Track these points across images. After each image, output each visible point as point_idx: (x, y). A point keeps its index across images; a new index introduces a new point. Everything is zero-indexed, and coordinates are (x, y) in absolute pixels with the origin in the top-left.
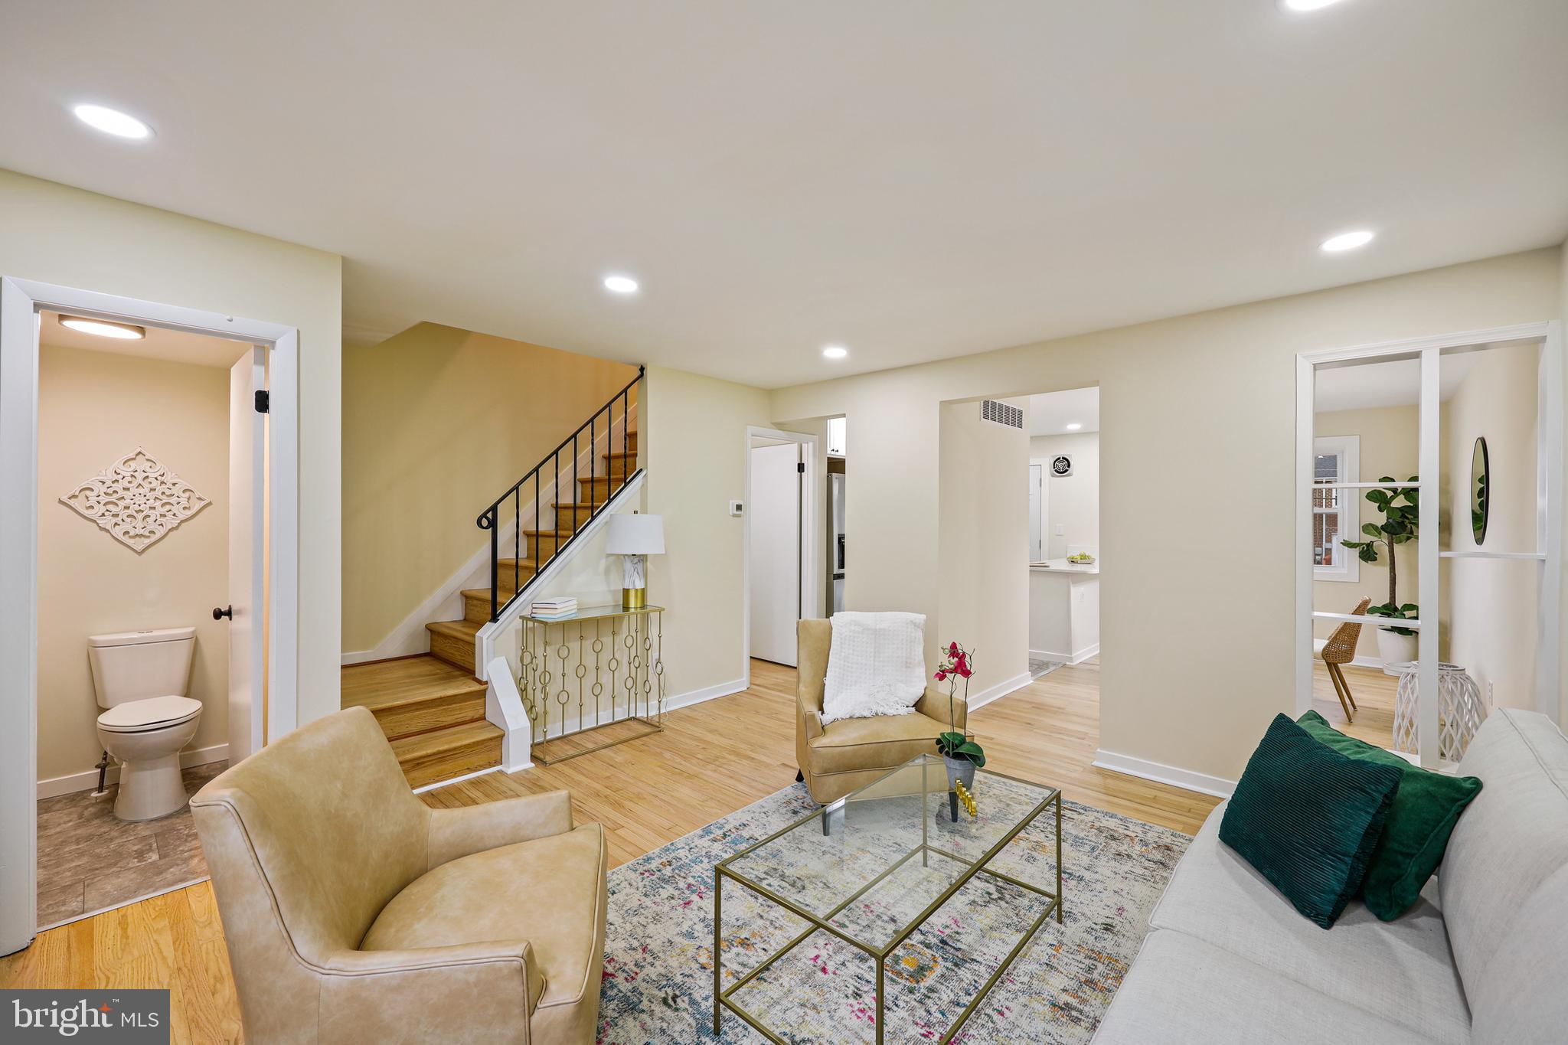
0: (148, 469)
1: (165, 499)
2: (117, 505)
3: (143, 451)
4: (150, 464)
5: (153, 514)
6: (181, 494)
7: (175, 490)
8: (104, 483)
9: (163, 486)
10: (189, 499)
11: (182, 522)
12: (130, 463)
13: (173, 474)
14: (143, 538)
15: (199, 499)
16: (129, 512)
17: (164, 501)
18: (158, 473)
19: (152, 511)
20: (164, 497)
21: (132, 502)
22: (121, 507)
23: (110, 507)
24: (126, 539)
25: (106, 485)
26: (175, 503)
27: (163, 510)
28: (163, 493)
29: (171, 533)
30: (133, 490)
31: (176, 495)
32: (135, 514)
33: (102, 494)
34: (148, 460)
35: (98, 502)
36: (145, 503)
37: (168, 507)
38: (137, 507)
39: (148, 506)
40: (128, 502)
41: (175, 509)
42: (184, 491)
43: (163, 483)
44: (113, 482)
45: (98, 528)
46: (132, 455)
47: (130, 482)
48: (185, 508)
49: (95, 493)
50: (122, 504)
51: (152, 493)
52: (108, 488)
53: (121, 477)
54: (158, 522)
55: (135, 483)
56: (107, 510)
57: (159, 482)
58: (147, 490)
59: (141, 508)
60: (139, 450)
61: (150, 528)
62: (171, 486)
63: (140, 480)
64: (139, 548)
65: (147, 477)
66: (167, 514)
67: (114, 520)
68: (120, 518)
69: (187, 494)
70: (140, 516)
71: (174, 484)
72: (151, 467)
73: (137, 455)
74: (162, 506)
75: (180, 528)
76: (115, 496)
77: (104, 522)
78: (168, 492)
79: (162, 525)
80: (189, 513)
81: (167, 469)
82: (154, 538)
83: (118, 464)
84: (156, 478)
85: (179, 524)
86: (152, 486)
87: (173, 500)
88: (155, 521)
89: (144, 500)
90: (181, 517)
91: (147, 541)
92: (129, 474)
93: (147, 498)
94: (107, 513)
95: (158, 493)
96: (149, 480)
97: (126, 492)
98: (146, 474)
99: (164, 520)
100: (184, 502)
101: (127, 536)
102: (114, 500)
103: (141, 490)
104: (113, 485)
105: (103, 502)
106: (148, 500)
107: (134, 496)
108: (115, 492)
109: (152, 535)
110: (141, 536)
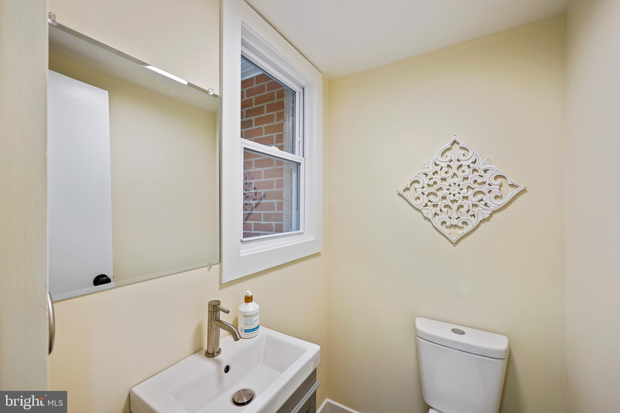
0: (462, 158)
1: (477, 188)
2: (436, 195)
3: (458, 140)
4: (463, 151)
5: (467, 204)
6: (493, 181)
7: (487, 177)
8: (426, 175)
9: (476, 174)
10: (501, 186)
11: (494, 212)
12: (448, 153)
13: (485, 160)
14: (457, 229)
15: (512, 185)
16: (446, 202)
17: (476, 190)
18: (471, 161)
19: (465, 201)
20: (476, 185)
21: (448, 192)
22: (439, 197)
23: (431, 197)
24: (443, 229)
25: (429, 177)
26: (486, 191)
27: (475, 200)
28: (475, 181)
29: (482, 225)
30: (450, 181)
31: (487, 183)
32: (450, 204)
33: (426, 186)
34: (462, 148)
35: (423, 193)
36: (459, 193)
37: (479, 196)
38: (452, 197)
39: (461, 196)
40: (445, 192)
41: (487, 198)
42: (496, 178)
43: (475, 170)
44: (434, 174)
45: (423, 217)
46: (448, 145)
47: (446, 172)
48: (496, 197)
49: (420, 185)
50: (440, 194)
51: (465, 181)
52: (430, 179)
53: (439, 168)
54: (471, 213)
55: (451, 174)
56: (429, 201)
57: (471, 170)
58: (461, 179)
59: (455, 198)
60: (453, 139)
61: (464, 218)
62: (482, 173)
63: (454, 170)
64: (454, 238)
65: (461, 166)
66: (478, 203)
67: (435, 210)
68: (438, 209)
69: (499, 181)
70: (455, 206)
71: (485, 171)
72: (464, 155)
73: (452, 145)
74: (474, 195)
75: (491, 219)
76: (436, 187)
77: (427, 211)
78: (480, 180)
79: (474, 215)
80: (500, 202)
81: (478, 155)
82: (467, 229)
83: (436, 156)
84: (469, 166)
85: (491, 215)
86: (465, 174)
87: (485, 188)
88: (468, 212)
89: (457, 190)
90: (493, 207)
91: (461, 232)
92: (445, 165)
93: (460, 187)
94: (429, 204)
95: (470, 182)
96: (462, 169)
97: (443, 183)
98: (460, 163)
99: (475, 210)
100: (495, 190)
101: (444, 225)
102: (434, 191)
103: (456, 180)
104: (433, 177)
105: (426, 193)
106: (461, 189)
107: (450, 185)
108: (435, 183)
109: (465, 226)
110: (456, 226)
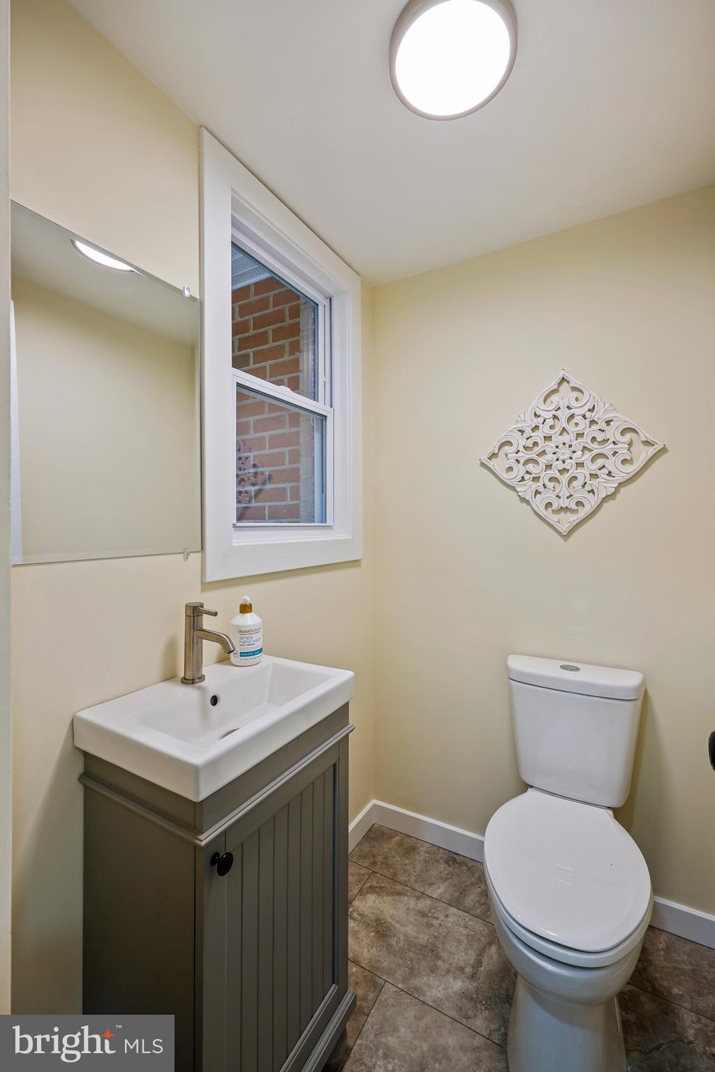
0: (574, 404)
1: (597, 449)
2: (537, 462)
3: (568, 376)
4: (576, 394)
5: (582, 474)
6: (619, 438)
7: (612, 432)
8: (522, 432)
9: (595, 427)
10: (630, 444)
11: (621, 485)
12: (554, 398)
13: (607, 405)
14: (569, 513)
15: (647, 443)
16: (551, 473)
17: (595, 452)
18: (587, 407)
19: (580, 470)
20: (595, 445)
21: (555, 457)
22: (542, 466)
23: (530, 467)
24: (548, 515)
25: (526, 435)
26: (609, 453)
27: (593, 467)
28: (594, 439)
29: (605, 505)
30: (557, 439)
31: (611, 440)
32: (558, 475)
33: (522, 449)
34: (574, 389)
35: (517, 460)
36: (571, 458)
37: (600, 462)
38: (560, 465)
39: (573, 462)
40: (549, 457)
41: (611, 464)
42: (623, 432)
43: (593, 422)
44: (533, 430)
45: (518, 499)
46: (553, 385)
47: (552, 427)
48: (624, 462)
49: (513, 449)
50: (543, 461)
51: (580, 440)
52: (527, 439)
53: (541, 420)
54: (588, 488)
55: (558, 429)
56: (528, 472)
57: (588, 421)
58: (573, 436)
59: (565, 466)
60: (560, 376)
61: (578, 496)
62: (604, 426)
63: (563, 423)
64: (564, 528)
65: (572, 416)
66: (599, 472)
67: (535, 486)
68: (540, 484)
69: (628, 437)
70: (564, 478)
71: (608, 423)
72: (577, 399)
73: (560, 384)
74: (593, 460)
75: (618, 496)
76: (536, 449)
77: (525, 489)
78: (600, 437)
79: (592, 491)
80: (630, 469)
81: (597, 398)
82: (583, 512)
83: (536, 402)
84: (584, 416)
85: (617, 489)
86: (579, 429)
87: (608, 449)
88: (583, 486)
89: (568, 453)
90: (620, 477)
91: (574, 518)
92: (550, 415)
93: (573, 449)
94: (527, 477)
95: (586, 440)
96: (575, 421)
97: (548, 443)
98: (571, 412)
99: (595, 482)
100: (623, 452)
101: (550, 510)
102: (534, 456)
103: (565, 438)
104: (533, 434)
105: (522, 461)
106: (574, 452)
107: (557, 447)
108: (535, 444)
109: (580, 508)
110: (566, 509)
